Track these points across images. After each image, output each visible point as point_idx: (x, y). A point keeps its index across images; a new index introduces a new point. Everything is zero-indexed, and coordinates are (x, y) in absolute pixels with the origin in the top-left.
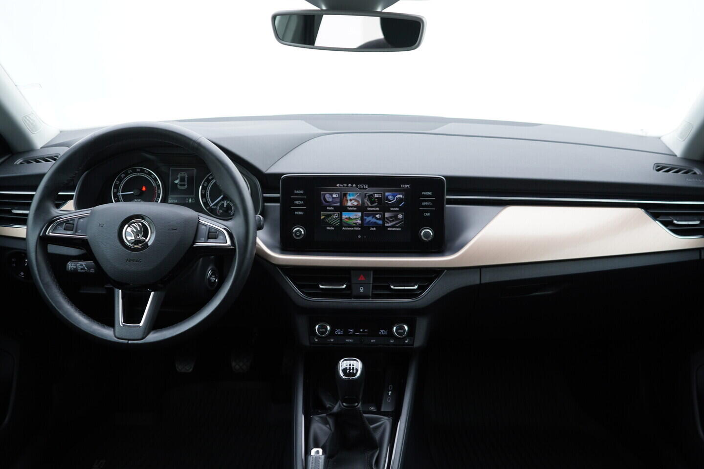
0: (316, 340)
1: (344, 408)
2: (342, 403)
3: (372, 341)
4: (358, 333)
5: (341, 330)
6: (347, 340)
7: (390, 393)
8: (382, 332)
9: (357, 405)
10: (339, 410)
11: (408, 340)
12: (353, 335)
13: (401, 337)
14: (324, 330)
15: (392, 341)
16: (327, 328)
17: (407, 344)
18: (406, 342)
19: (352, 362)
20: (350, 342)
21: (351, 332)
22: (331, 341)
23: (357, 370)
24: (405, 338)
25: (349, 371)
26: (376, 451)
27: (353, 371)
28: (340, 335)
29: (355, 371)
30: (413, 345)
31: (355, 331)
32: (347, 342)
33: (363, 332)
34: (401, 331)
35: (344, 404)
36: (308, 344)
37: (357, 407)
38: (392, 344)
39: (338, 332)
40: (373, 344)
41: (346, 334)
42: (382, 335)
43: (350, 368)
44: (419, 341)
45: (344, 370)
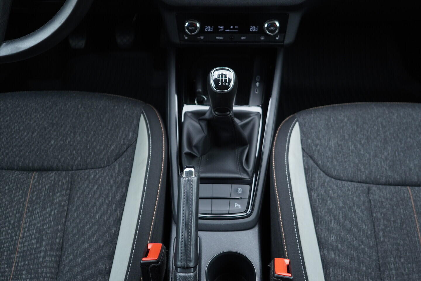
0: (186, 38)
1: (216, 115)
2: (214, 112)
3: (243, 38)
4: (228, 30)
5: (211, 27)
6: (218, 38)
7: (257, 84)
8: (253, 29)
9: (229, 114)
10: (211, 116)
11: (279, 36)
12: (224, 32)
13: (272, 34)
14: (193, 28)
15: (262, 38)
16: (197, 26)
17: (277, 41)
18: (277, 38)
19: (224, 72)
20: (220, 39)
21: (221, 29)
22: (201, 39)
23: (230, 80)
24: (276, 36)
25: (222, 84)
26: (246, 148)
27: (225, 84)
28: (210, 32)
29: (227, 84)
30: (283, 42)
31: (225, 29)
32: (217, 39)
33: (234, 29)
34: (272, 28)
35: (216, 113)
36: (177, 41)
37: (229, 115)
38: (262, 41)
39: (208, 29)
40: (243, 41)
41: (216, 31)
42: (253, 32)
43: (222, 80)
44: (290, 38)
45: (216, 81)
